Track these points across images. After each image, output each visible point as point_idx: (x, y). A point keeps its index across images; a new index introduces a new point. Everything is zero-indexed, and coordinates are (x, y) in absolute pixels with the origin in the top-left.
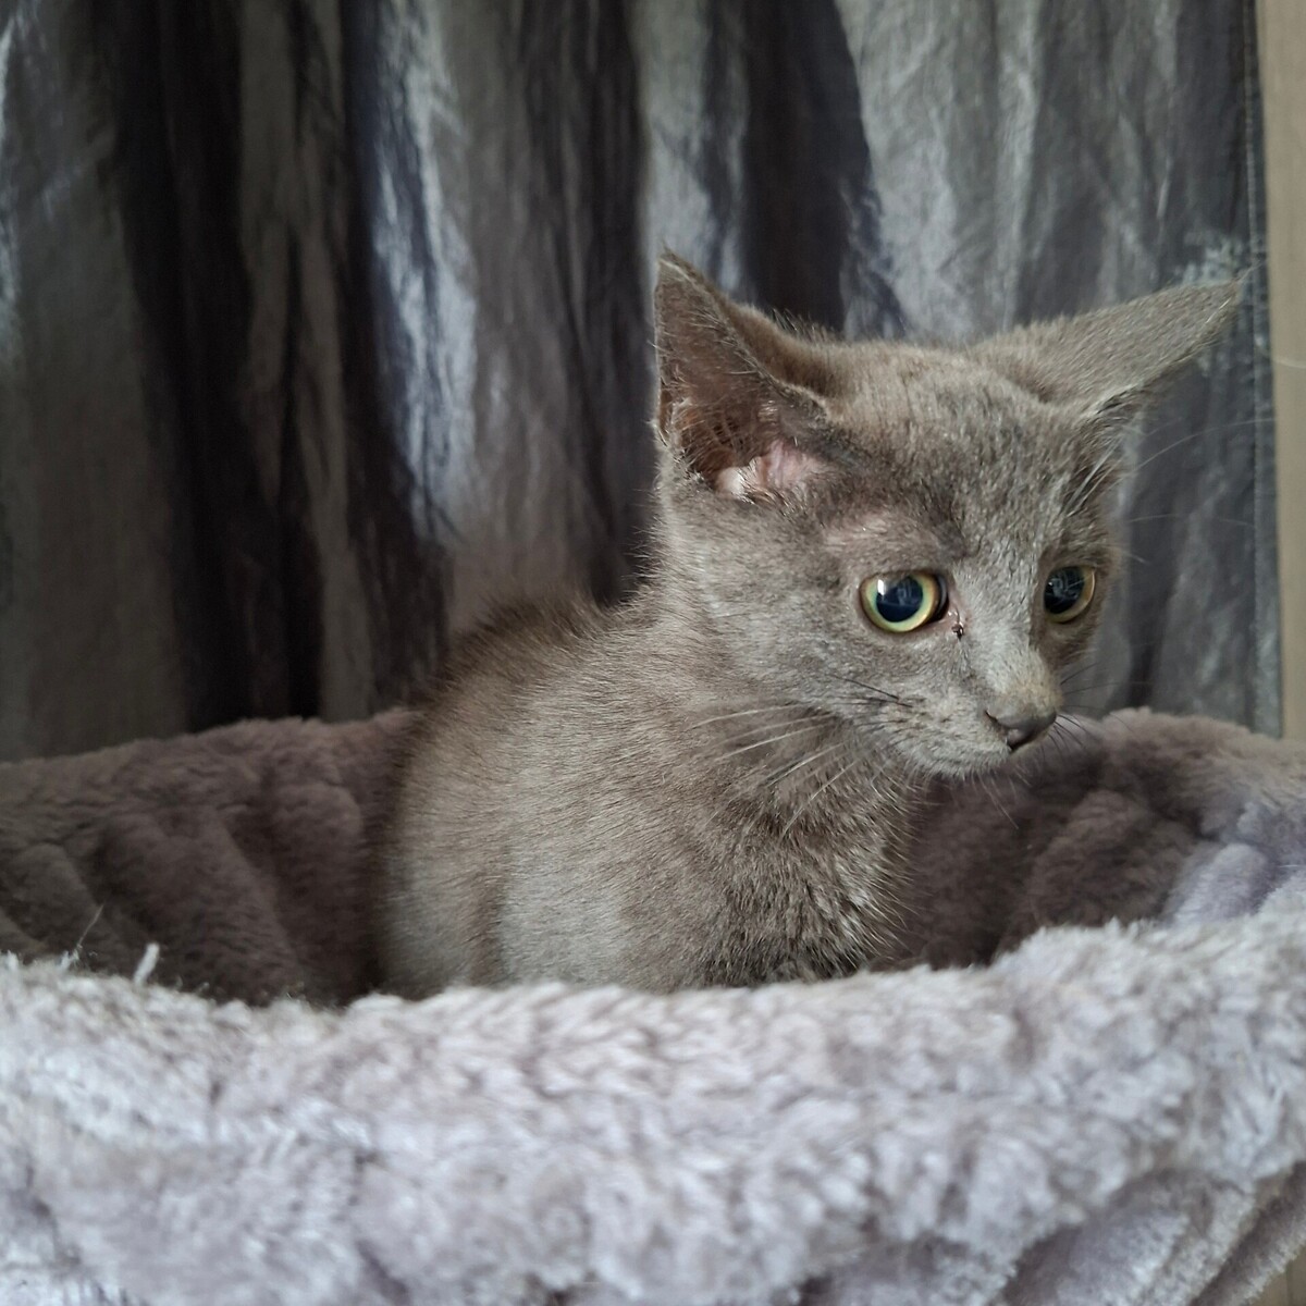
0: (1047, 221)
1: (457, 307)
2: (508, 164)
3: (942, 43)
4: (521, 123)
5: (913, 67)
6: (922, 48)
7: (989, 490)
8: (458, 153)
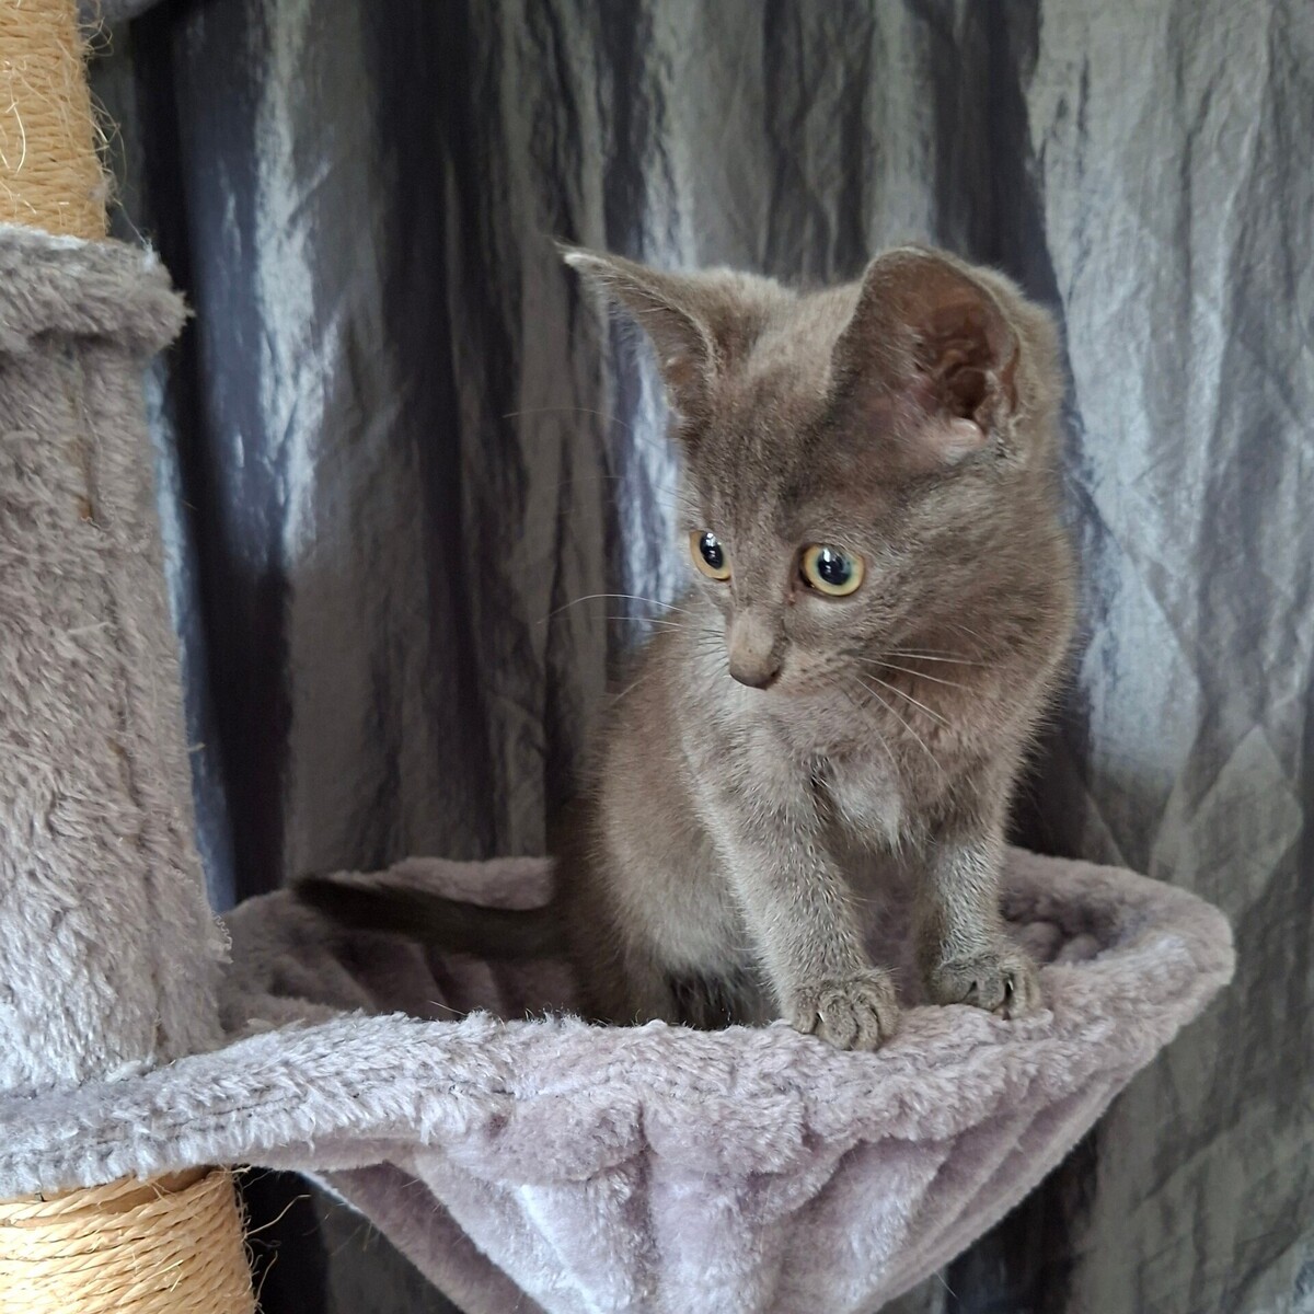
0: (1232, 441)
3: (1140, 287)
5: (1114, 307)
6: (1122, 291)
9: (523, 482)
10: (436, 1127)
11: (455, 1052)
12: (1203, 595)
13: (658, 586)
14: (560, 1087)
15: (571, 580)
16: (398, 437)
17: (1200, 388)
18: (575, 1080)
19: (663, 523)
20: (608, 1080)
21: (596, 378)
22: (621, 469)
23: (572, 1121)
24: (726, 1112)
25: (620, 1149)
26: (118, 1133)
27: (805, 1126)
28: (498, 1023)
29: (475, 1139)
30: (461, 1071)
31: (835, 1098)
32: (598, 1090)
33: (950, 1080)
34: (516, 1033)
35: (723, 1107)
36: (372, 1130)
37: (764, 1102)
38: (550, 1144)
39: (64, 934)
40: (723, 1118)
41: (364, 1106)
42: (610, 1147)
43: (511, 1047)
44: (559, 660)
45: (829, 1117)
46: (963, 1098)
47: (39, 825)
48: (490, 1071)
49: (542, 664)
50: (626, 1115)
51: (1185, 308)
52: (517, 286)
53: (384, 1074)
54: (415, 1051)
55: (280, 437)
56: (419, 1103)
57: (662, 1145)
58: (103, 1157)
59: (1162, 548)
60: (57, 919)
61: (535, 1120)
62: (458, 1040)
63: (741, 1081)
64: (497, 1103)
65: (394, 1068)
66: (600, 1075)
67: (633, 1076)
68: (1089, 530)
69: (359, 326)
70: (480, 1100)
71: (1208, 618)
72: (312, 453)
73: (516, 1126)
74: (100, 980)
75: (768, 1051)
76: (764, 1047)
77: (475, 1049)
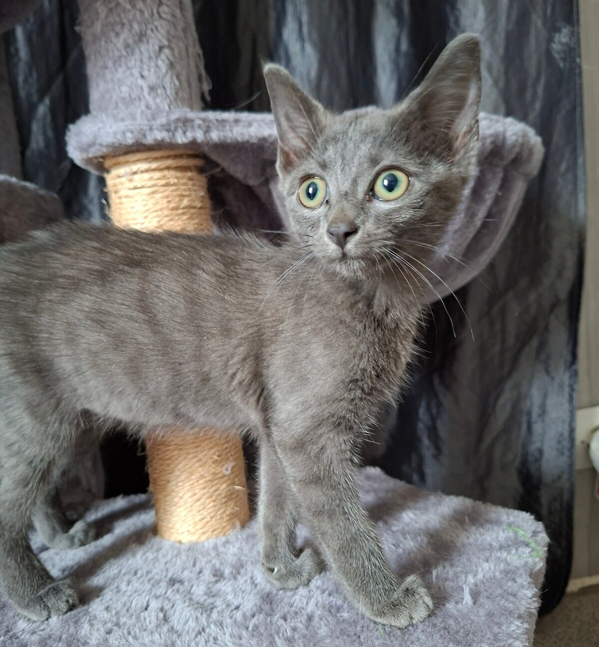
26: (190, 124)
39: (163, 56)
47: (155, 12)
58: (184, 133)
60: (161, 48)
71: (507, 82)
74: (175, 78)
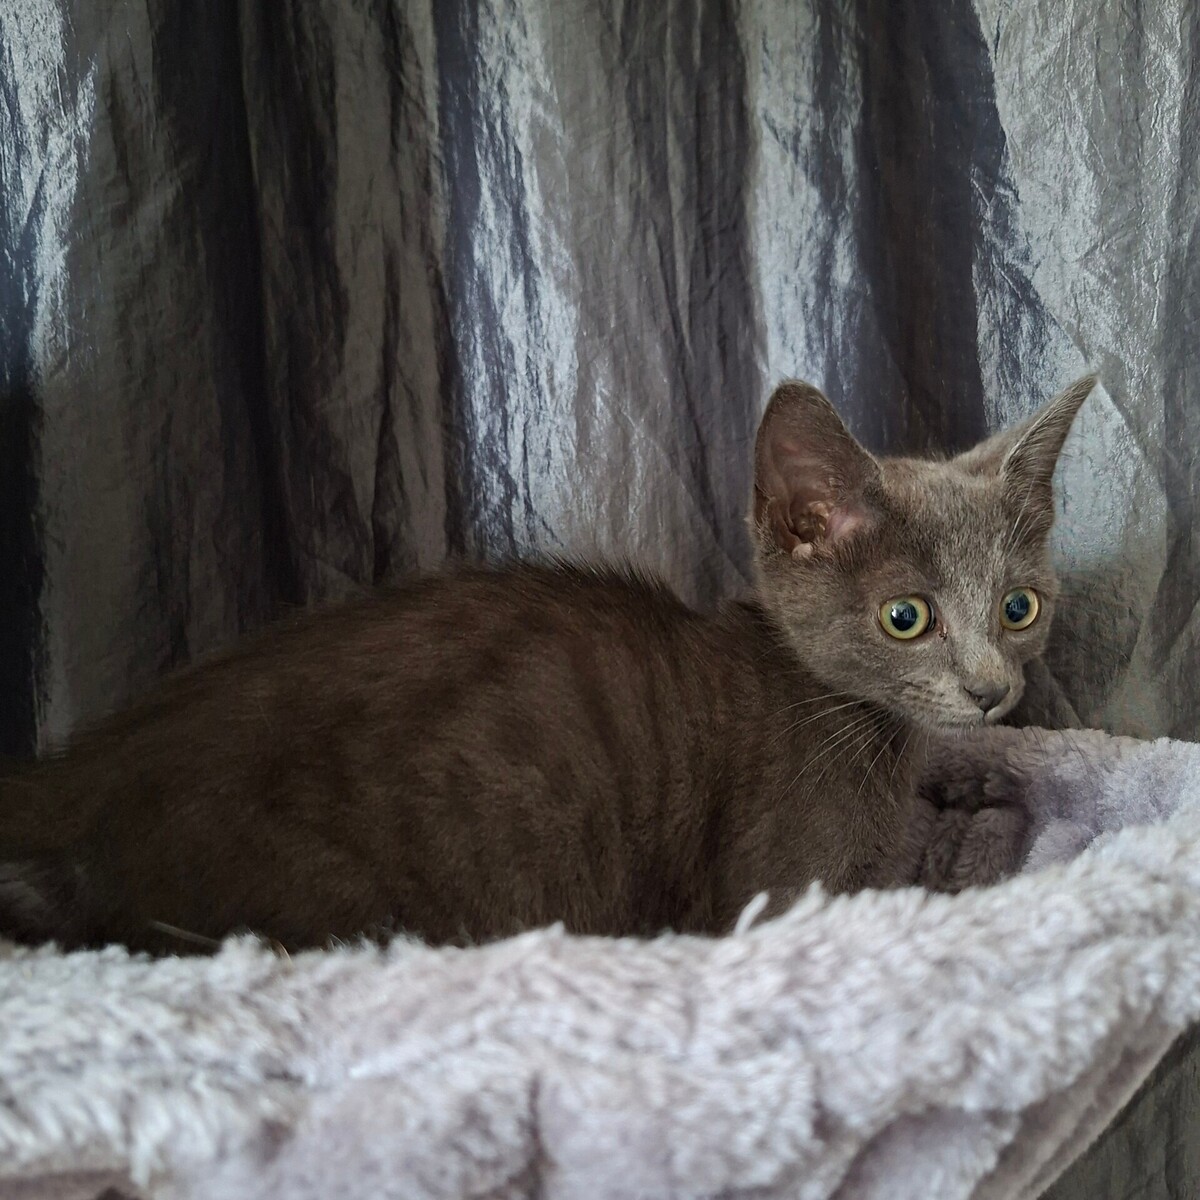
1: (559, 313)
2: (611, 165)
3: (1082, 23)
4: (623, 124)
5: (1051, 49)
6: (1061, 29)
7: (956, 547)
8: (560, 157)
9: (341, 306)
10: (162, 1151)
11: (194, 1012)
12: (1169, 393)
13: (505, 428)
14: (388, 1060)
15: (402, 425)
16: (176, 223)
17: (1158, 143)
18: (414, 1044)
19: (510, 349)
20: (472, 1040)
21: (427, 184)
22: (458, 292)
23: (412, 1123)
24: (679, 1091)
25: (497, 1164)
27: (818, 1105)
28: (279, 955)
29: (236, 1168)
30: (205, 1044)
31: (862, 1048)
32: (456, 1061)
33: (1042, 1013)
34: (311, 969)
35: (672, 1080)
36: (44, 1160)
37: (748, 1067)
38: (371, 1167)
40: (673, 1101)
41: (25, 1119)
42: (482, 1163)
43: (299, 995)
44: (390, 518)
45: (858, 1082)
46: (1063, 1044)
48: (259, 1041)
49: (369, 524)
50: (507, 1099)
51: (1135, 47)
52: (330, 74)
53: (64, 1059)
54: (122, 1013)
55: (24, 221)
56: (128, 1110)
57: (567, 1148)
59: (1118, 337)
61: (345, 1128)
62: (204, 991)
63: (703, 1029)
64: (273, 1098)
65: (82, 1046)
66: (457, 1032)
67: (516, 1029)
68: (1026, 323)
69: (124, 78)
70: (239, 1097)
72: (63, 239)
73: (309, 1136)
75: (743, 971)
76: (737, 965)
77: (233, 1005)
